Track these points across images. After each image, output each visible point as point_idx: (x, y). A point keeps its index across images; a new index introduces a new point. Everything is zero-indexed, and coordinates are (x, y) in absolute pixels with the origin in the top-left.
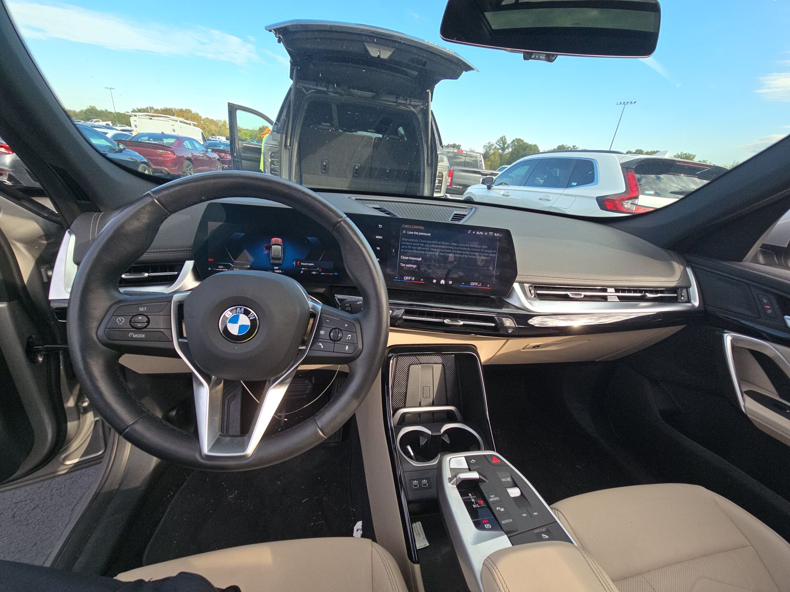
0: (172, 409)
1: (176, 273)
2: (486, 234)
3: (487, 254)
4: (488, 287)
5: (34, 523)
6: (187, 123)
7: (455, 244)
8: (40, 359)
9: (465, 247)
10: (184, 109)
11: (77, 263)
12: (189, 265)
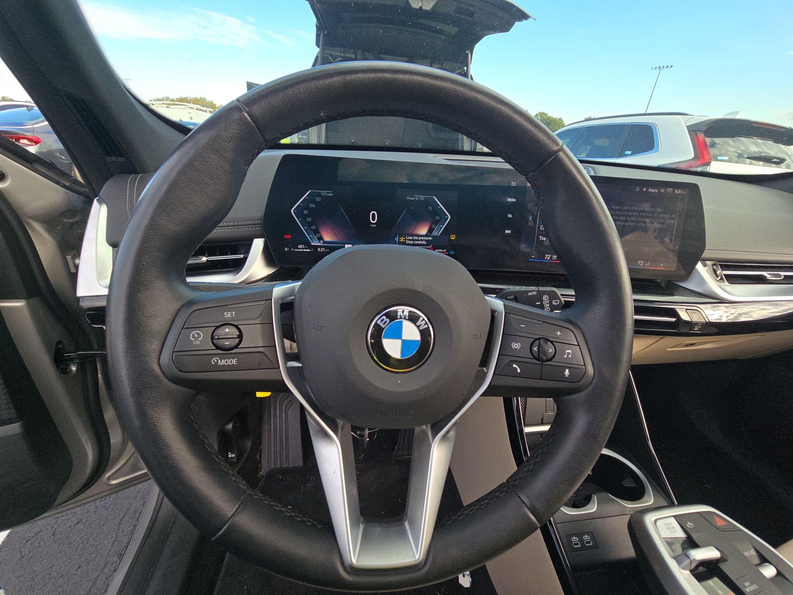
0: (228, 423)
1: (242, 256)
2: (662, 191)
3: (662, 221)
4: (660, 267)
5: (77, 541)
6: (203, 110)
7: (617, 208)
8: (74, 368)
9: (632, 211)
10: (199, 98)
11: (114, 245)
12: (258, 244)
